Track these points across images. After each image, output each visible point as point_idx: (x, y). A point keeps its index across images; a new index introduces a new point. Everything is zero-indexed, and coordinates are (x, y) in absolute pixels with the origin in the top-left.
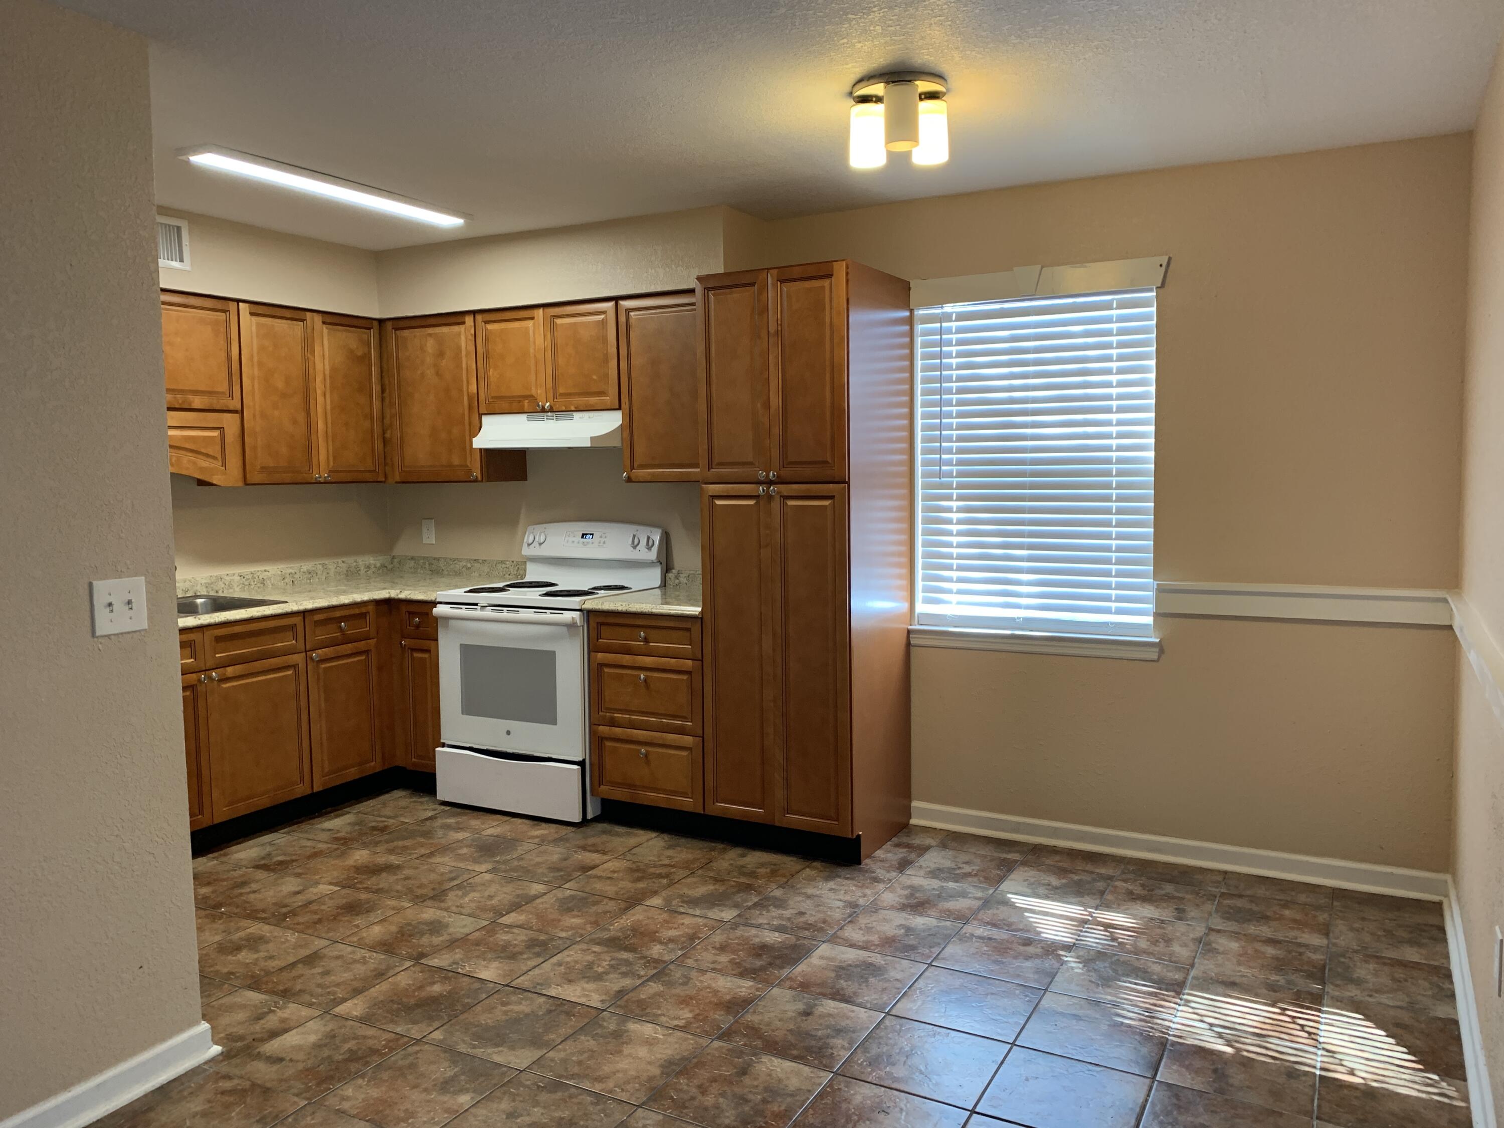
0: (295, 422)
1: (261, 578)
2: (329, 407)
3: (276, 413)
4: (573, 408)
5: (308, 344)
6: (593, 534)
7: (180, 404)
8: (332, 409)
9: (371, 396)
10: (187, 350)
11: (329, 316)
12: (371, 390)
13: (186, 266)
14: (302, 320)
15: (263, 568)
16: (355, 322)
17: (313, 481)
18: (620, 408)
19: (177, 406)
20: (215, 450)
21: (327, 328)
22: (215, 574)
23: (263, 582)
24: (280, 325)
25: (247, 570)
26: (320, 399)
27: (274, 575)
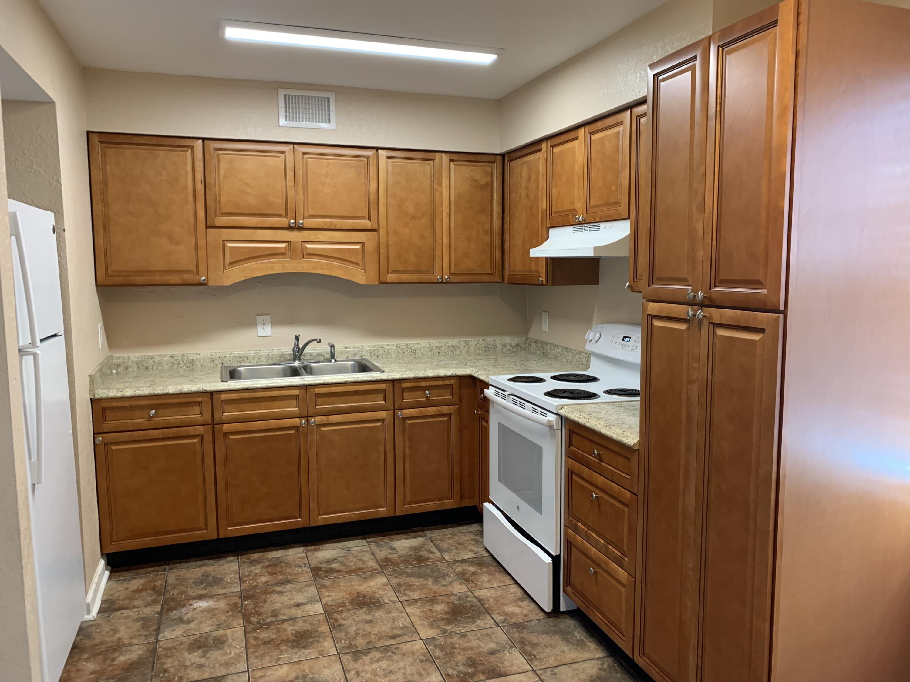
0: (422, 237)
1: (413, 348)
2: (453, 225)
3: (406, 230)
4: (598, 220)
5: (436, 179)
6: (630, 338)
7: (328, 226)
8: (455, 228)
9: (492, 215)
10: (335, 187)
11: (456, 155)
12: (492, 210)
13: (332, 125)
14: (433, 160)
15: (417, 342)
16: (480, 158)
17: (436, 281)
18: (628, 218)
19: (326, 227)
20: (358, 259)
21: (453, 164)
22: (379, 344)
23: (415, 351)
24: (413, 166)
25: (403, 342)
26: (445, 220)
27: (424, 347)
